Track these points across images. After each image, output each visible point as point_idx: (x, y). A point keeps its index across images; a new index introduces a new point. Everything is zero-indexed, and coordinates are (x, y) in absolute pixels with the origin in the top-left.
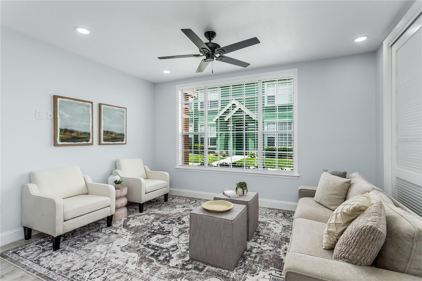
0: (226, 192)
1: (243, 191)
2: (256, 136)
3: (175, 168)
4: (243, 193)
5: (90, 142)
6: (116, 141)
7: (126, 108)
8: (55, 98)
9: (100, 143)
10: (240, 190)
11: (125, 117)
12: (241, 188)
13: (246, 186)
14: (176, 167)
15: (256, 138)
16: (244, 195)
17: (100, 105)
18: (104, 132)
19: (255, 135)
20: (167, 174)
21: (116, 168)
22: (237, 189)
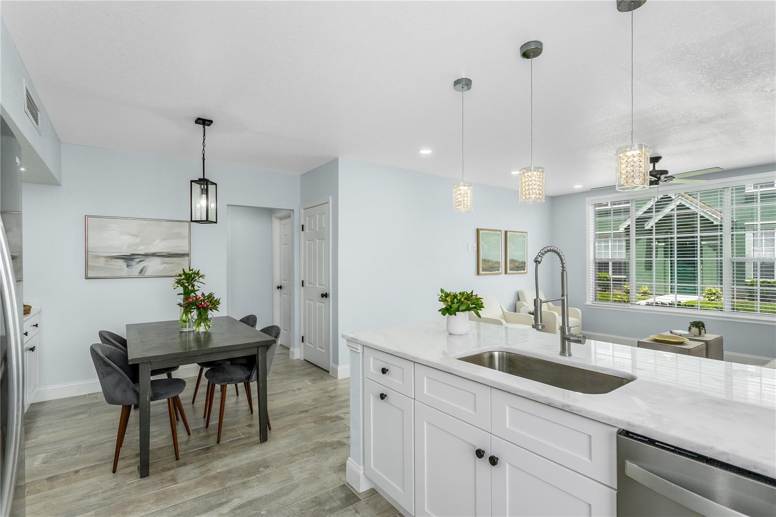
0: (674, 331)
1: (700, 331)
2: (719, 248)
3: (585, 304)
4: (700, 334)
5: (500, 271)
6: (519, 270)
7: (527, 233)
8: (478, 230)
9: (506, 273)
10: (695, 330)
11: (526, 243)
12: (696, 327)
13: (703, 326)
14: (586, 302)
15: (719, 251)
16: (701, 335)
17: (506, 232)
18: (510, 260)
19: (717, 246)
20: (579, 311)
21: (519, 299)
22: (690, 329)
